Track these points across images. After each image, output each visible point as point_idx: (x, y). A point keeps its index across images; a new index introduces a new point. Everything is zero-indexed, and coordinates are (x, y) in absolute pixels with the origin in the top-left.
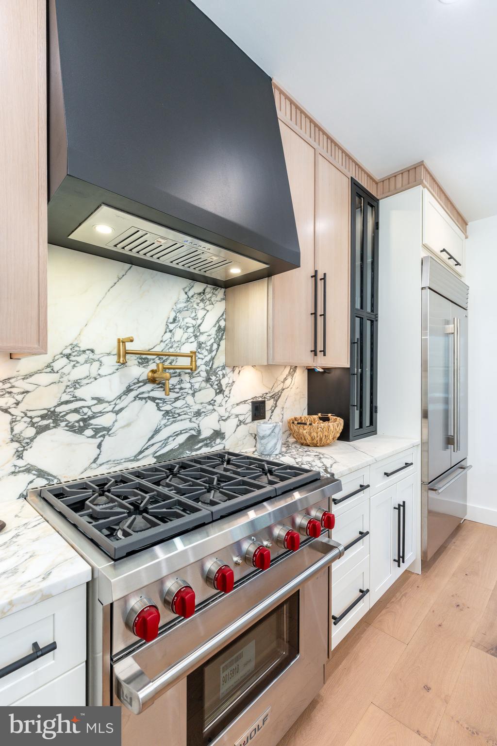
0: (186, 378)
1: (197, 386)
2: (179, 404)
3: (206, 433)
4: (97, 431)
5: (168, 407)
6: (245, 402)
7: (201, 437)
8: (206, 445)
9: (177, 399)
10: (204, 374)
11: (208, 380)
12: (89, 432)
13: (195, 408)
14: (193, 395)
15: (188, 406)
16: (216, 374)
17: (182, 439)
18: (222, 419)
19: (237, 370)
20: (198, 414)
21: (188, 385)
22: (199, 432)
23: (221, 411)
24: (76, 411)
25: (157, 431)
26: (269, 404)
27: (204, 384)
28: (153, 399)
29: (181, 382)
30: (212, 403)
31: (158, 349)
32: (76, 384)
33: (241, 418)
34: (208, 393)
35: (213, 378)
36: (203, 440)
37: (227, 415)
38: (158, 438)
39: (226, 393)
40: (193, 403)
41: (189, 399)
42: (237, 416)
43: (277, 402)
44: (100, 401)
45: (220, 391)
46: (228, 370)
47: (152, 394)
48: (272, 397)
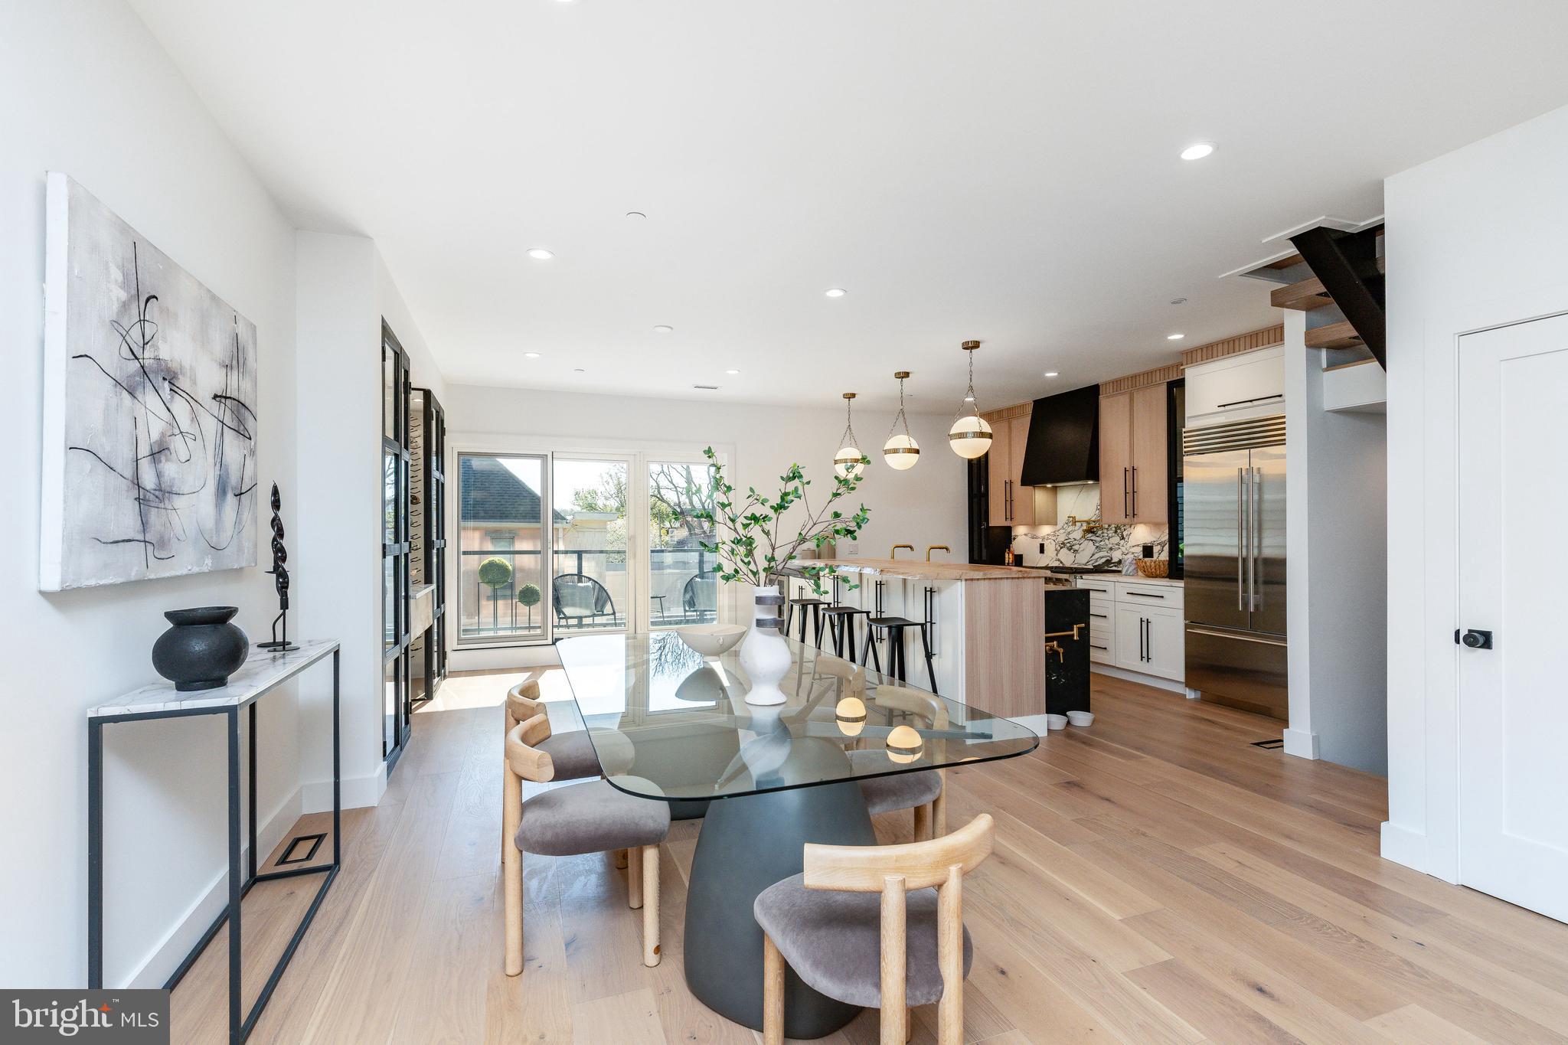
0: (1105, 531)
1: (1110, 535)
2: (1102, 543)
3: (1115, 560)
4: (1075, 551)
5: (1097, 545)
6: (1138, 545)
7: (1113, 561)
8: (1115, 566)
9: (1101, 541)
10: (1114, 529)
11: (1116, 532)
12: (1072, 551)
13: (1110, 546)
14: (1108, 539)
15: (1107, 545)
16: (1120, 529)
17: (1104, 560)
18: (1123, 554)
20: (1111, 549)
21: (1106, 535)
22: (1111, 558)
23: (1124, 549)
24: (1069, 543)
25: (1093, 555)
26: (1156, 549)
27: (1114, 534)
28: (1092, 540)
29: (1103, 533)
30: (1118, 544)
31: (1093, 519)
32: (1070, 533)
33: (1136, 555)
34: (1116, 539)
35: (1119, 531)
36: (1114, 563)
37: (1127, 552)
38: (1094, 557)
39: (1126, 539)
40: (1109, 543)
41: (1107, 541)
42: (1133, 553)
43: (1163, 547)
44: (1075, 540)
45: (1123, 538)
46: (1127, 527)
47: (1092, 538)
48: (1159, 544)
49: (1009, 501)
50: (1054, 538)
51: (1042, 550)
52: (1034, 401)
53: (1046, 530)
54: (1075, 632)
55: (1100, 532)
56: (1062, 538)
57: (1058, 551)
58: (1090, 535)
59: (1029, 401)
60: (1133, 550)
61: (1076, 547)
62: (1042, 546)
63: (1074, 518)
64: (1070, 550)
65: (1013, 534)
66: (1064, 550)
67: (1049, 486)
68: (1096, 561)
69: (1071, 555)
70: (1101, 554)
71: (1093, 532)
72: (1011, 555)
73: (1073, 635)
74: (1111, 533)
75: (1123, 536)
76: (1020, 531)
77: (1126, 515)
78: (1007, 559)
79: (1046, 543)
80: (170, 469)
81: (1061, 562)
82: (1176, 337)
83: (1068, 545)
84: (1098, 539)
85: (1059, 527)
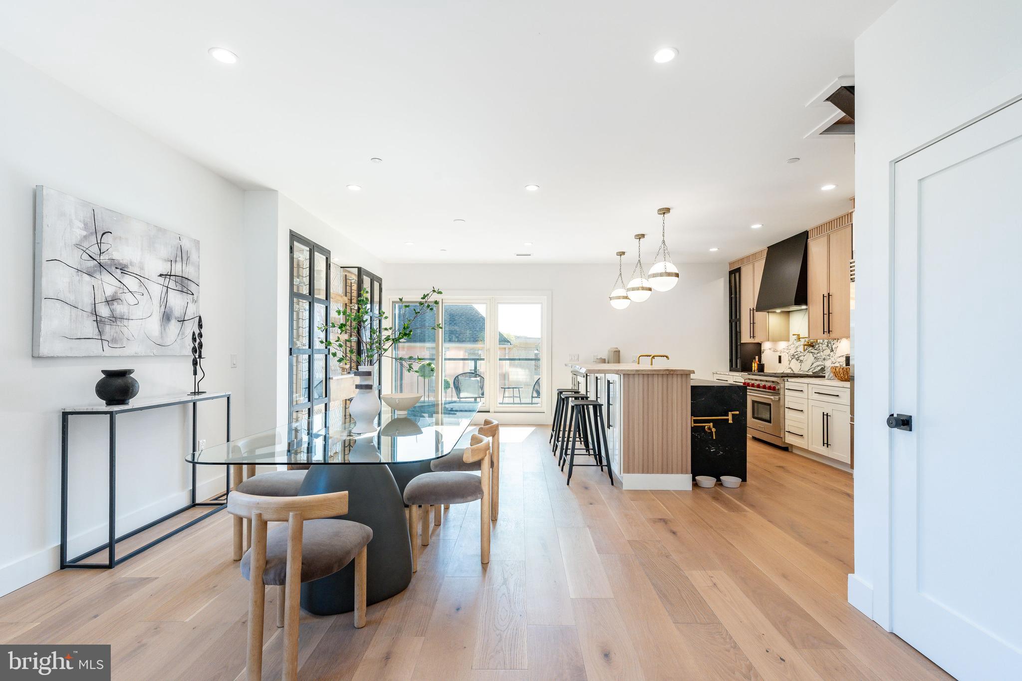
0: (820, 345)
2: (818, 355)
4: (801, 361)
5: (815, 356)
7: (826, 369)
9: (818, 353)
10: (826, 343)
11: (828, 346)
12: (799, 361)
13: (824, 357)
16: (830, 343)
17: (819, 368)
18: (833, 363)
19: (839, 342)
20: (824, 359)
21: (821, 348)
22: (825, 366)
23: (832, 359)
24: (797, 355)
25: (813, 364)
27: (826, 348)
28: (812, 353)
29: (819, 347)
30: (829, 355)
32: (797, 347)
33: (841, 364)
34: (828, 351)
35: (830, 345)
37: (835, 361)
38: (814, 366)
39: (834, 351)
40: (823, 355)
41: (822, 353)
42: (839, 362)
44: (801, 352)
45: (832, 351)
47: (812, 351)
49: (753, 323)
50: (788, 351)
51: (780, 362)
52: (768, 247)
53: (782, 345)
54: (730, 417)
55: (817, 346)
56: (792, 352)
57: (790, 361)
58: (811, 348)
59: (764, 248)
60: (839, 360)
61: (801, 358)
62: (780, 357)
63: (799, 335)
64: (797, 360)
65: (762, 349)
66: (794, 360)
67: (778, 311)
68: (815, 369)
69: (798, 363)
70: (818, 363)
71: (813, 346)
72: (756, 364)
73: (728, 420)
74: (824, 346)
75: (832, 348)
76: (766, 346)
77: (824, 332)
78: (753, 367)
79: (782, 355)
80: (119, 308)
81: (792, 370)
82: (828, 188)
83: (797, 356)
84: (817, 352)
85: (791, 342)
